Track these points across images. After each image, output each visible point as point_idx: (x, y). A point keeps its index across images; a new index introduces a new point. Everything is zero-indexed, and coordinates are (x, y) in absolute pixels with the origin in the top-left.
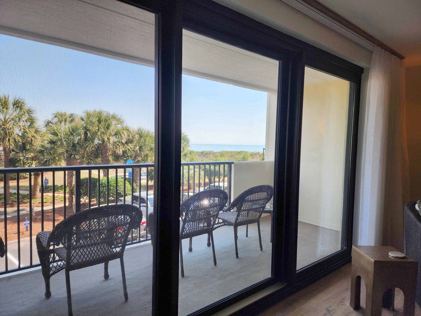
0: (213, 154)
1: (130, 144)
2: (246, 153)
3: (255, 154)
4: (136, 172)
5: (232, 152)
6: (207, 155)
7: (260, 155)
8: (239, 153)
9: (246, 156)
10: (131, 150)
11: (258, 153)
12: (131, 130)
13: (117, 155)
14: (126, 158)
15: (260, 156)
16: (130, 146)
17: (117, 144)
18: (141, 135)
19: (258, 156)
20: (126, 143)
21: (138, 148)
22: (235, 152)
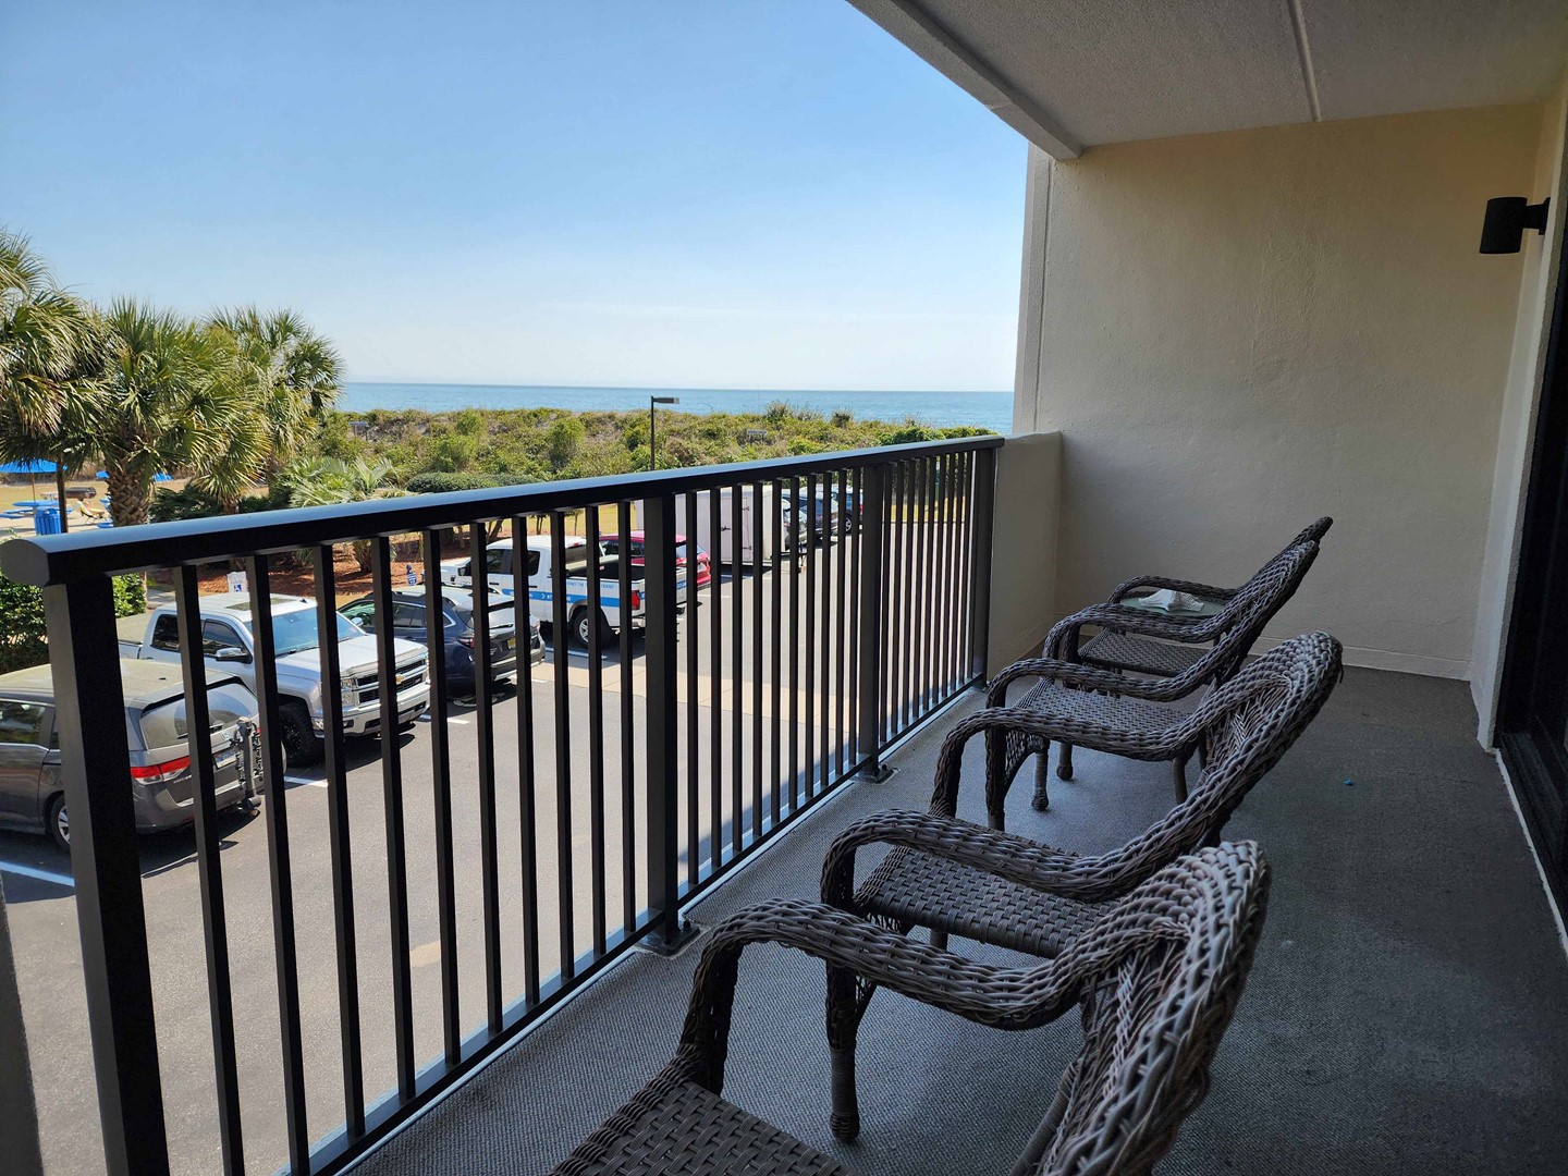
0: (424, 424)
1: (85, 382)
2: (563, 416)
3: (599, 420)
4: (129, 509)
5: (502, 413)
6: (394, 429)
7: (620, 424)
8: (536, 416)
9: (567, 427)
10: (98, 406)
11: (611, 417)
12: (85, 311)
13: (33, 436)
14: (72, 446)
15: (617, 427)
16: (94, 391)
17: (28, 382)
18: (136, 336)
19: (610, 427)
20: (73, 376)
21: (132, 397)
22: (516, 412)
